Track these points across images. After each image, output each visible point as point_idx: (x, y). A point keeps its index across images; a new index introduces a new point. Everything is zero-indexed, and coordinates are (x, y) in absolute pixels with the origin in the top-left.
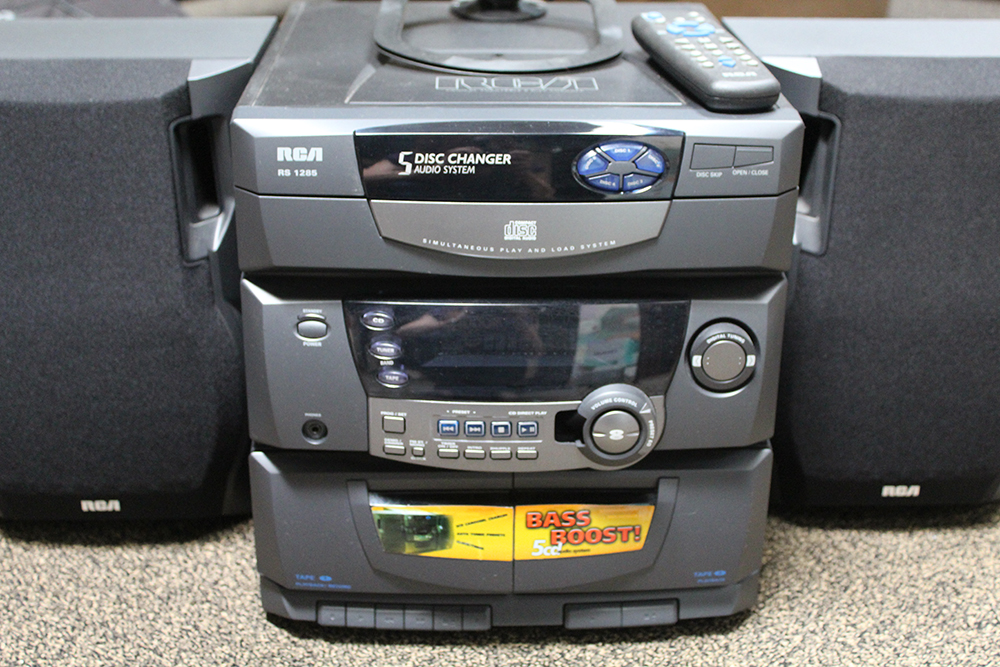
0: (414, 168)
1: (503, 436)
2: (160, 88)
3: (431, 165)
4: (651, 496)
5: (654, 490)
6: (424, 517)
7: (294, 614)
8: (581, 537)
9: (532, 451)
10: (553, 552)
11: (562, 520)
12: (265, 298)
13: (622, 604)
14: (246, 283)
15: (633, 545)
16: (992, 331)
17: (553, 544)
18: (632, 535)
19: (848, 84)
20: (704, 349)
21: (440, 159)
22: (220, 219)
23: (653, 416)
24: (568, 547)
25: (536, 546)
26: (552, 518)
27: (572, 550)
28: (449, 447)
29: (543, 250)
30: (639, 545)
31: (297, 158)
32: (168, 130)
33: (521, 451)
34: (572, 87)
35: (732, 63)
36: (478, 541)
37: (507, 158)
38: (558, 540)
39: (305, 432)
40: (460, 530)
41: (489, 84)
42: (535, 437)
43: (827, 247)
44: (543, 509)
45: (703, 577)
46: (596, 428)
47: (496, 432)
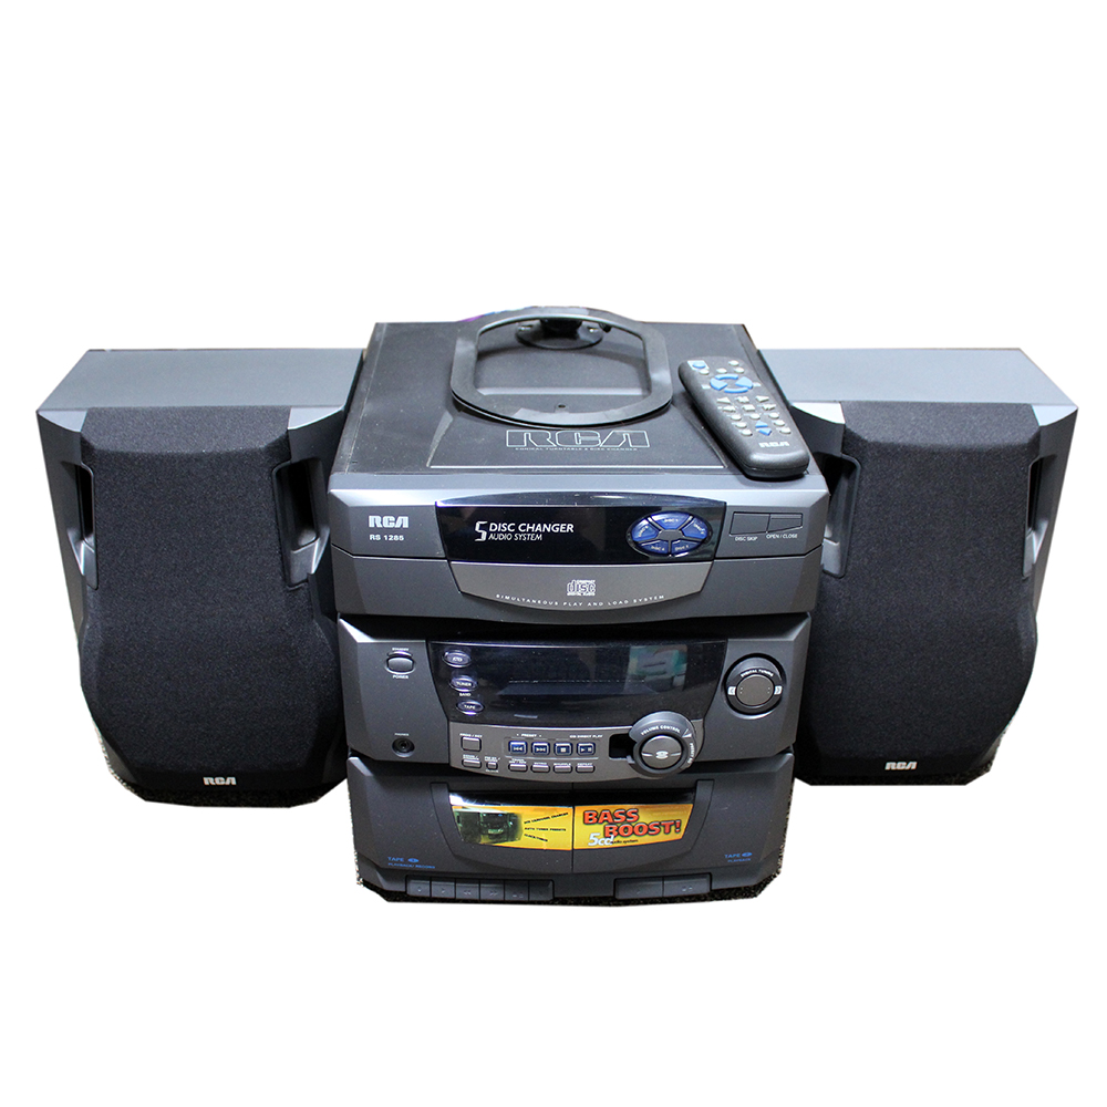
0: (488, 536)
1: (564, 755)
2: (263, 440)
3: (504, 533)
4: (691, 795)
5: (693, 789)
6: (497, 814)
7: (386, 886)
8: (630, 832)
9: (589, 766)
10: (607, 843)
11: (613, 816)
12: (359, 637)
13: (663, 878)
14: (342, 621)
15: (674, 836)
16: (984, 640)
17: (606, 837)
18: (673, 828)
19: (869, 432)
20: (738, 682)
21: (511, 528)
22: (317, 544)
23: (693, 739)
24: (619, 838)
25: (592, 838)
26: (606, 816)
27: (622, 841)
28: (518, 763)
29: (601, 604)
30: (679, 836)
31: (386, 525)
32: (271, 475)
33: (580, 766)
34: (627, 444)
35: (767, 431)
36: (543, 835)
37: (570, 527)
38: (611, 833)
39: (394, 746)
40: (528, 825)
41: (553, 440)
42: (592, 754)
43: (846, 572)
44: (598, 808)
45: (733, 857)
46: (644, 749)
47: (559, 751)
